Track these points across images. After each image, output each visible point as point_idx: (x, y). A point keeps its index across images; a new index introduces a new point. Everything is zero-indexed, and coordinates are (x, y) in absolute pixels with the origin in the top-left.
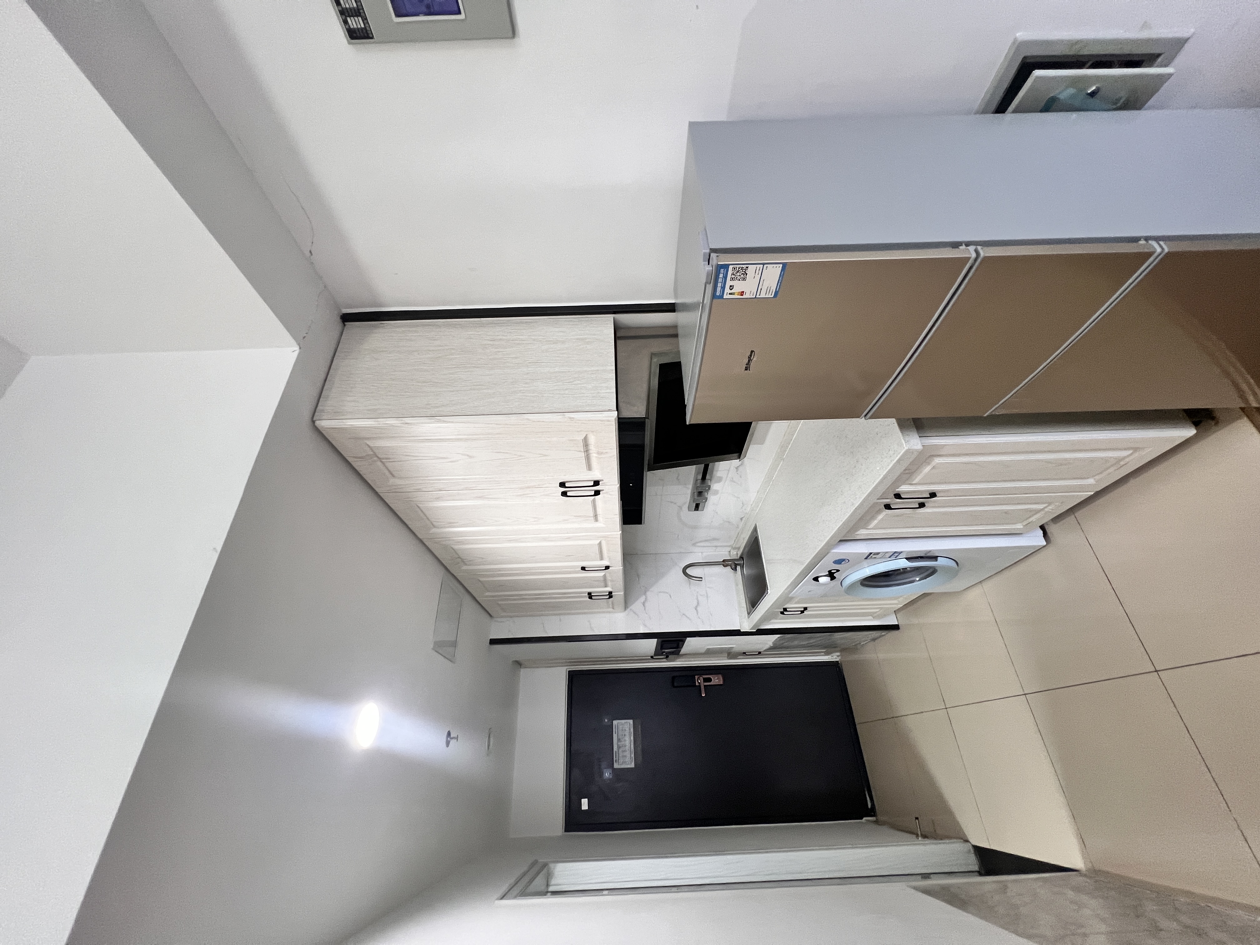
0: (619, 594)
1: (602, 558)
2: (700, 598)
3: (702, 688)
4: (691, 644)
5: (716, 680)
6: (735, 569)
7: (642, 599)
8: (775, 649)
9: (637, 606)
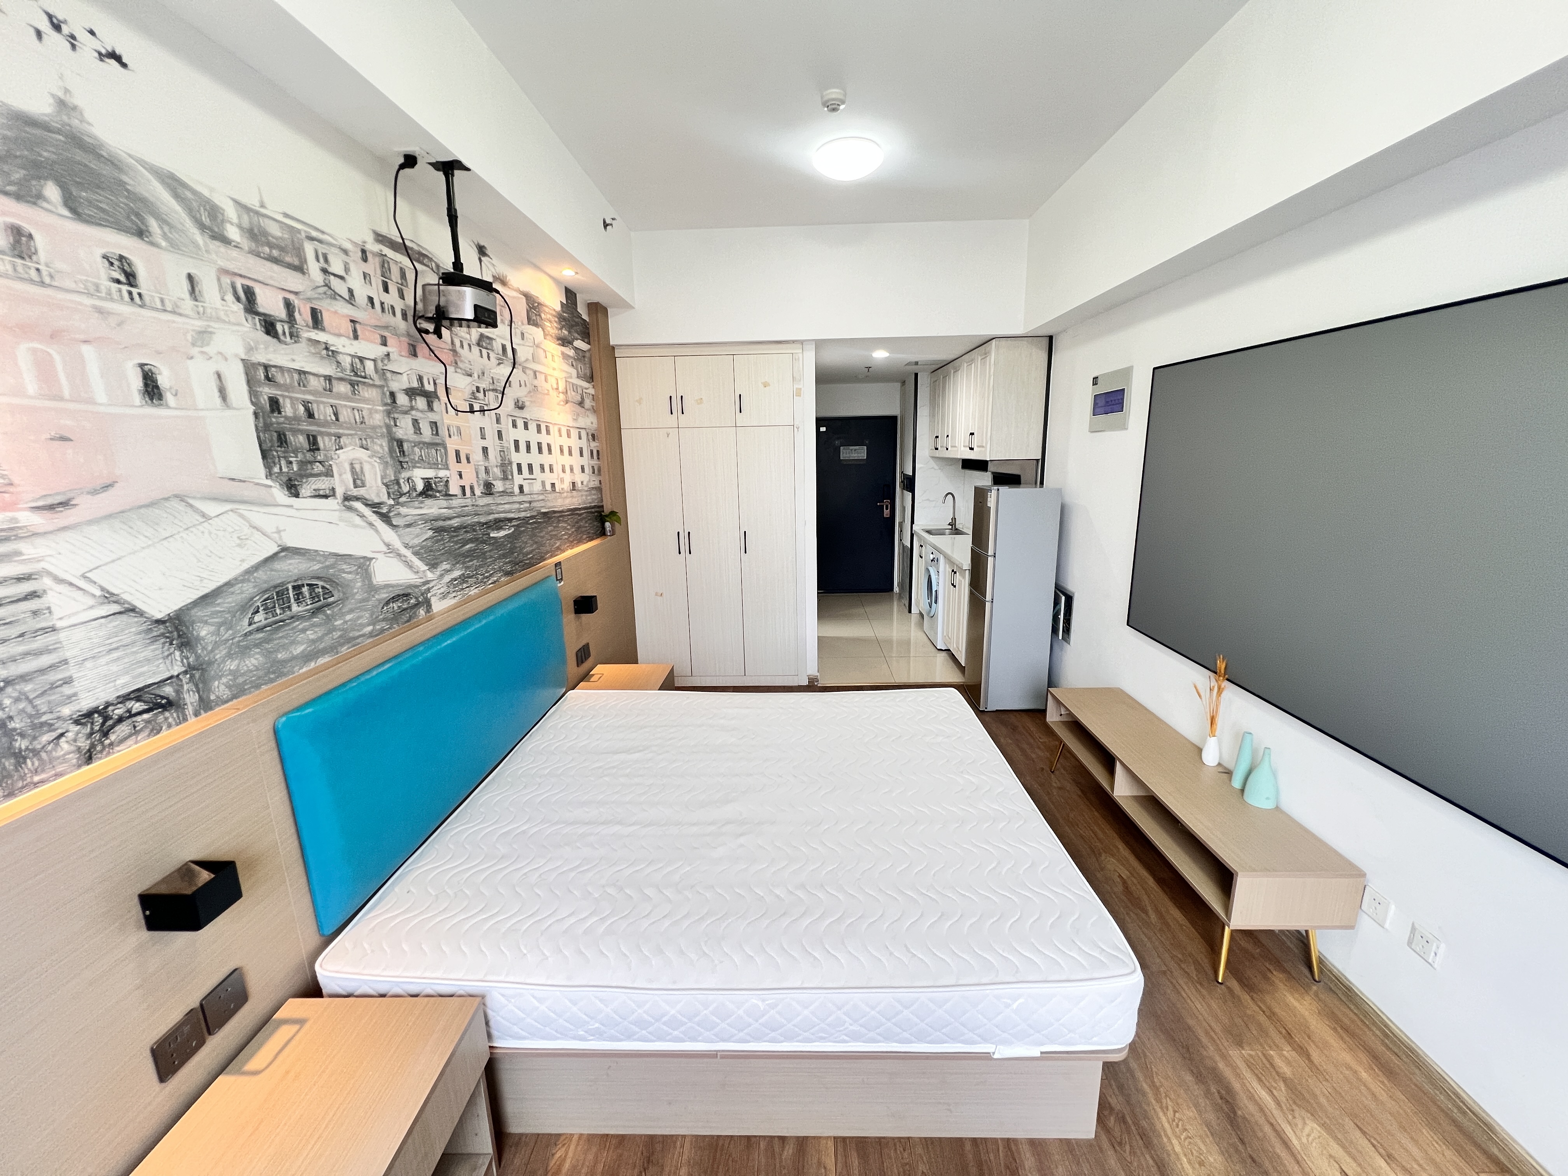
0: (937, 454)
1: (951, 447)
2: (934, 503)
3: (882, 504)
4: (909, 495)
5: (887, 513)
6: (949, 524)
7: (936, 467)
8: (904, 547)
9: (932, 463)
